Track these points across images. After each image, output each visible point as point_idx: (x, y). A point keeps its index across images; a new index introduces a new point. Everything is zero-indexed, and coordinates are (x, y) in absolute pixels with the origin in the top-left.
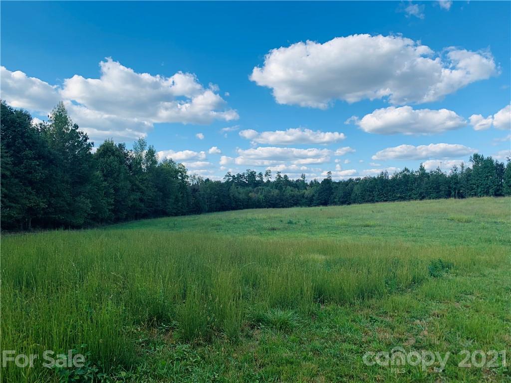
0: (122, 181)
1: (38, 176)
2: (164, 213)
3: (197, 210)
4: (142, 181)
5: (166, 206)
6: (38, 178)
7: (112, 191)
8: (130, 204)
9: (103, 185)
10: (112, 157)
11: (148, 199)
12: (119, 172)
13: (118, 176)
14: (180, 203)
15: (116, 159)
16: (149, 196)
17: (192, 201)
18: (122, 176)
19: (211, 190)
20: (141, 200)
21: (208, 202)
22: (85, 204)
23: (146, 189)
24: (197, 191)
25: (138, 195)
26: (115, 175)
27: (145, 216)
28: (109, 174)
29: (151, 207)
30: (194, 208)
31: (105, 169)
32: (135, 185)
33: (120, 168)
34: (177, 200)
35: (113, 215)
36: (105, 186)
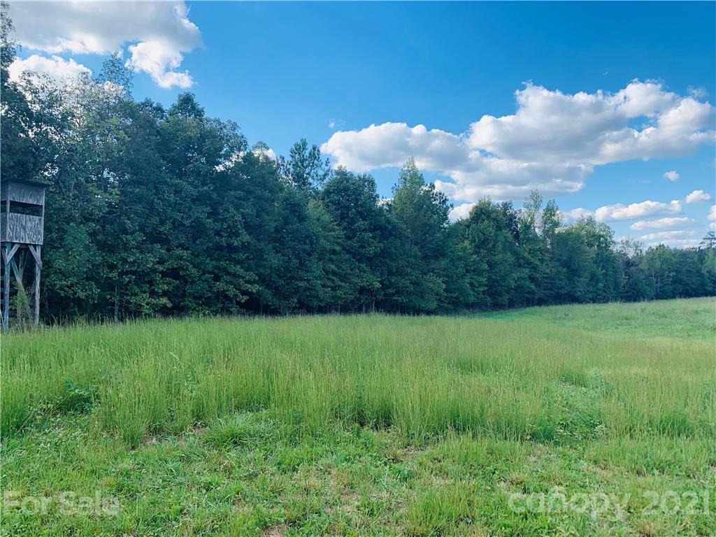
0: (499, 252)
1: (371, 251)
2: (572, 298)
3: (632, 294)
4: (532, 252)
5: (573, 288)
6: (371, 253)
7: (486, 267)
8: (513, 285)
9: (472, 260)
10: (486, 222)
11: (543, 278)
12: (496, 241)
13: (494, 246)
14: (601, 285)
15: (492, 223)
16: (546, 274)
17: (623, 280)
18: (500, 246)
19: (662, 264)
20: (532, 279)
21: (657, 283)
22: (436, 283)
23: (539, 264)
24: (632, 265)
25: (526, 272)
26: (491, 245)
27: (541, 302)
28: (482, 244)
29: (550, 289)
30: (627, 292)
31: (476, 238)
32: (523, 258)
33: (496, 236)
34: (594, 279)
35: (489, 299)
36: (474, 261)
